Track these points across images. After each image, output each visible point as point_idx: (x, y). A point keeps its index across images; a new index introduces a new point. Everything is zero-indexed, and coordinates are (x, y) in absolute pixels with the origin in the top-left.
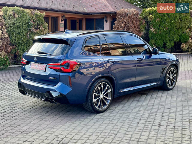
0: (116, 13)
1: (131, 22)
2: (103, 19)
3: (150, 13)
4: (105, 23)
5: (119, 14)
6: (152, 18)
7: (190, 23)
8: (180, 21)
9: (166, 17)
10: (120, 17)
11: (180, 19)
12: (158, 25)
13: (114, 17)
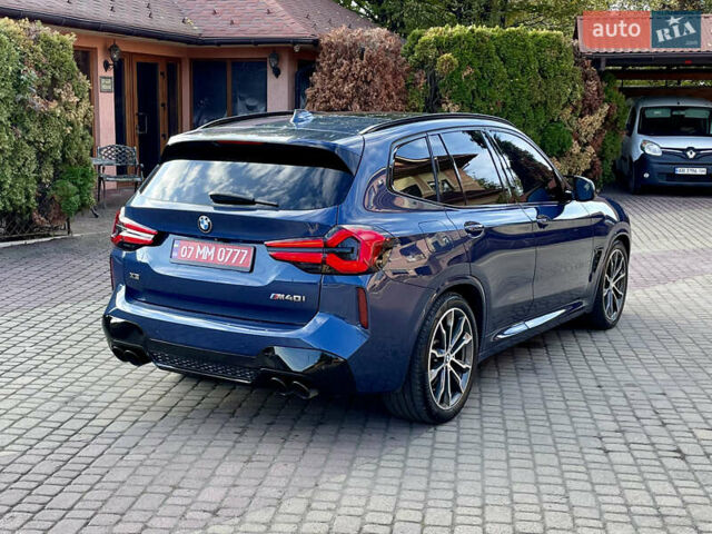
0: (316, 42)
1: (377, 79)
3: (438, 48)
4: (271, 80)
5: (330, 45)
7: (574, 86)
8: (541, 79)
9: (497, 64)
10: (337, 58)
11: (541, 71)
12: (469, 93)
13: (304, 58)
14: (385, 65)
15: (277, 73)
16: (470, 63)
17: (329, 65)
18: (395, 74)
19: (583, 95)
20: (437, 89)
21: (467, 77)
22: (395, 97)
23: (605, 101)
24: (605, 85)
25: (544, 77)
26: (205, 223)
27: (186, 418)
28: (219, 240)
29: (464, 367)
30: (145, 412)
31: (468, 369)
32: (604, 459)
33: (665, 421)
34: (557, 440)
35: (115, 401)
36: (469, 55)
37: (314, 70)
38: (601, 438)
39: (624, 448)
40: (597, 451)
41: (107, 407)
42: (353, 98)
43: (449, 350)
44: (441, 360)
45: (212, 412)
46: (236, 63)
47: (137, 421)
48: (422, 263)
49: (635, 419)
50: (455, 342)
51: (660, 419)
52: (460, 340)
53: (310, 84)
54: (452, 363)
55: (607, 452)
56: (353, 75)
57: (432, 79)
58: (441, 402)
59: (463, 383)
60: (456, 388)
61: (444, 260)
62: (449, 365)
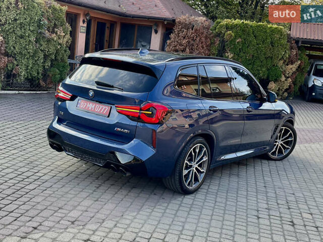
0: (174, 21)
1: (198, 39)
2: (150, 27)
3: (227, 28)
4: (153, 34)
5: (180, 22)
6: (231, 36)
7: (285, 51)
8: (271, 47)
9: (252, 38)
10: (181, 28)
11: (272, 43)
12: (238, 49)
13: (168, 26)
14: (202, 33)
15: (156, 32)
16: (240, 37)
17: (178, 31)
18: (206, 38)
19: (289, 56)
20: (224, 47)
21: (238, 42)
22: (205, 48)
23: (299, 59)
24: (300, 52)
25: (272, 46)
26: (91, 93)
27: (77, 177)
28: (97, 101)
29: (202, 171)
30: (60, 172)
31: (204, 172)
32: (257, 221)
33: (290, 207)
34: (238, 209)
35: (49, 166)
36: (240, 33)
37: (172, 32)
38: (258, 211)
39: (268, 217)
40: (254, 217)
41: (45, 168)
42: (186, 46)
43: (195, 162)
44: (191, 166)
45: (89, 176)
46: (139, 26)
47: (55, 176)
48: (191, 122)
49: (276, 204)
50: (199, 159)
51: (288, 206)
52: (202, 159)
53: (170, 39)
54: (196, 168)
55: (259, 218)
56: (188, 36)
57: (223, 42)
58: (189, 185)
59: (201, 177)
60: (196, 179)
61: (201, 122)
62: (194, 169)
